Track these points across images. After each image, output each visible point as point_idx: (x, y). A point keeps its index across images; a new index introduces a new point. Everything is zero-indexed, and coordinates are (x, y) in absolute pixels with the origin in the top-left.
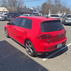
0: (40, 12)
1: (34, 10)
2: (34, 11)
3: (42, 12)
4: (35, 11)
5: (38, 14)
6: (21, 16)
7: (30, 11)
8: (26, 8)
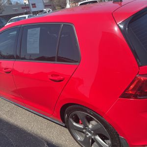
0: (46, 6)
1: (32, 4)
2: (33, 7)
3: (50, 5)
4: (34, 5)
5: (41, 11)
6: (8, 24)
7: (23, 8)
8: (11, 4)
